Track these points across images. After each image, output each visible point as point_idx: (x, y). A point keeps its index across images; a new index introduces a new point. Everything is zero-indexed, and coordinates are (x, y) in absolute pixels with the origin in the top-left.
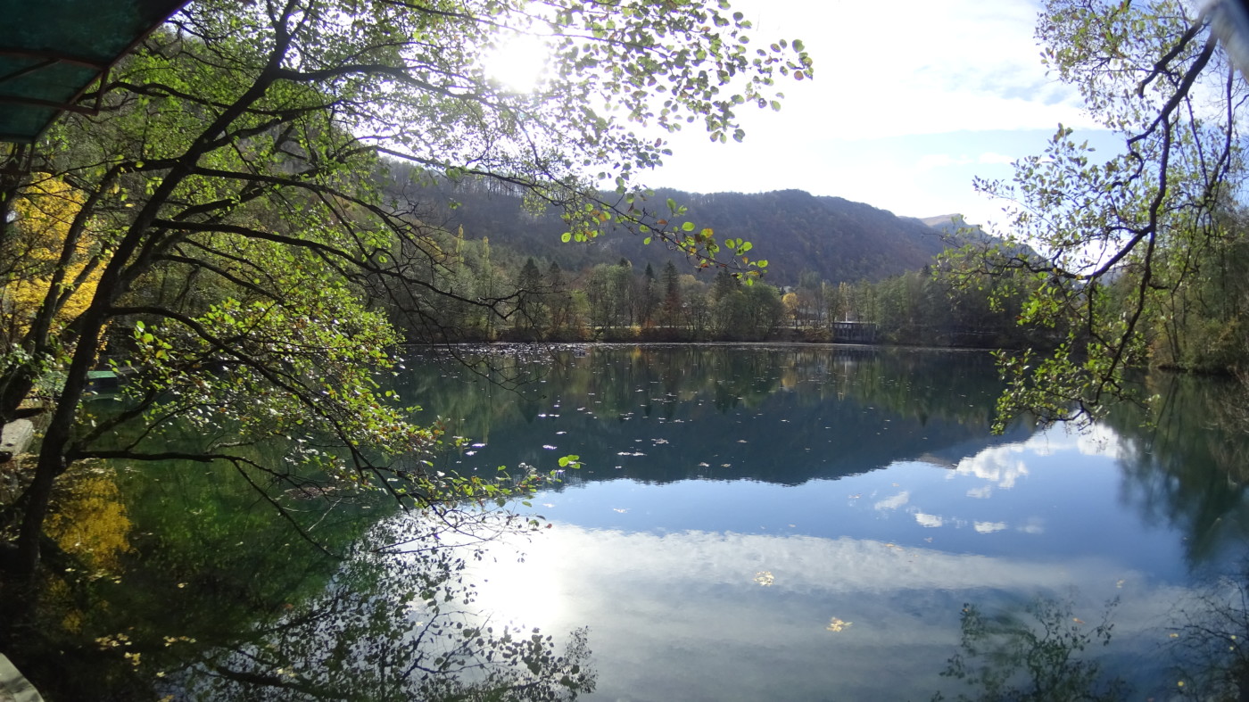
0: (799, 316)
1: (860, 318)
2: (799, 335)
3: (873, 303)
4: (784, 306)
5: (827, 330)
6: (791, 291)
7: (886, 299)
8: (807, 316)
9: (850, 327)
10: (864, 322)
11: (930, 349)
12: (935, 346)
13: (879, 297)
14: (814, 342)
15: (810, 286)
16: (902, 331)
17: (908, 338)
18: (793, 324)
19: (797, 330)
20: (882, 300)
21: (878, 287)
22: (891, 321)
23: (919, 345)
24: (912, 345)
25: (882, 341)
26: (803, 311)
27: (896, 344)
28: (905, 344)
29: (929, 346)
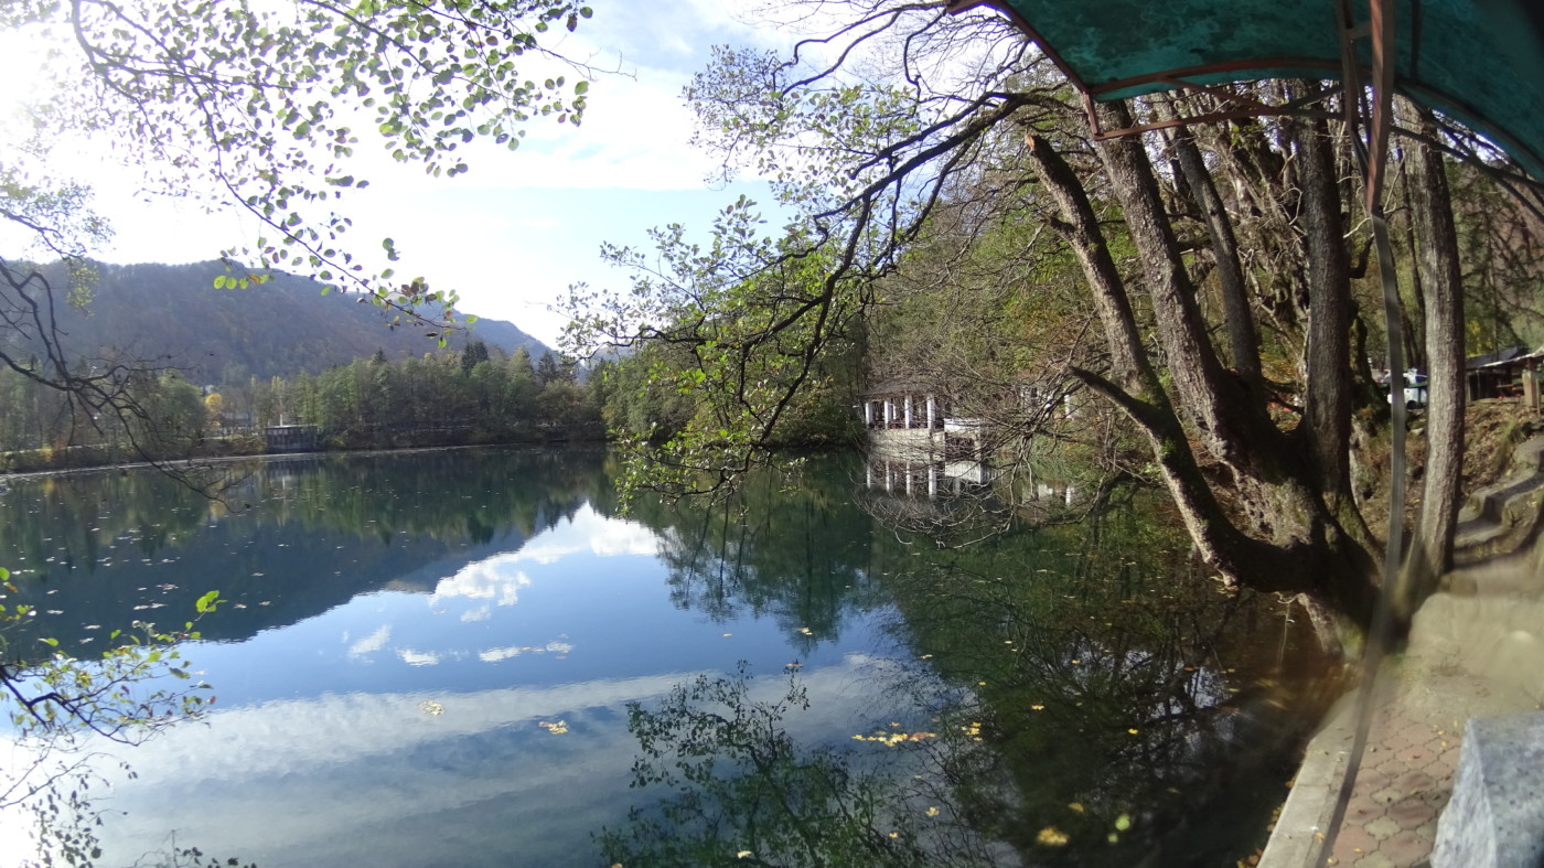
0: (225, 423)
1: (297, 419)
2: (226, 447)
3: (314, 401)
4: (208, 412)
5: (259, 438)
6: (214, 390)
7: (330, 395)
8: (234, 423)
9: (286, 432)
10: (303, 425)
11: (388, 452)
12: (393, 447)
13: (321, 393)
14: (244, 454)
15: (238, 384)
16: (351, 433)
17: (358, 441)
18: (219, 433)
19: (223, 442)
20: (324, 397)
21: (320, 380)
22: (336, 422)
23: (371, 448)
24: (364, 449)
25: (326, 447)
26: (229, 416)
27: (343, 449)
28: (355, 449)
29: (384, 448)
